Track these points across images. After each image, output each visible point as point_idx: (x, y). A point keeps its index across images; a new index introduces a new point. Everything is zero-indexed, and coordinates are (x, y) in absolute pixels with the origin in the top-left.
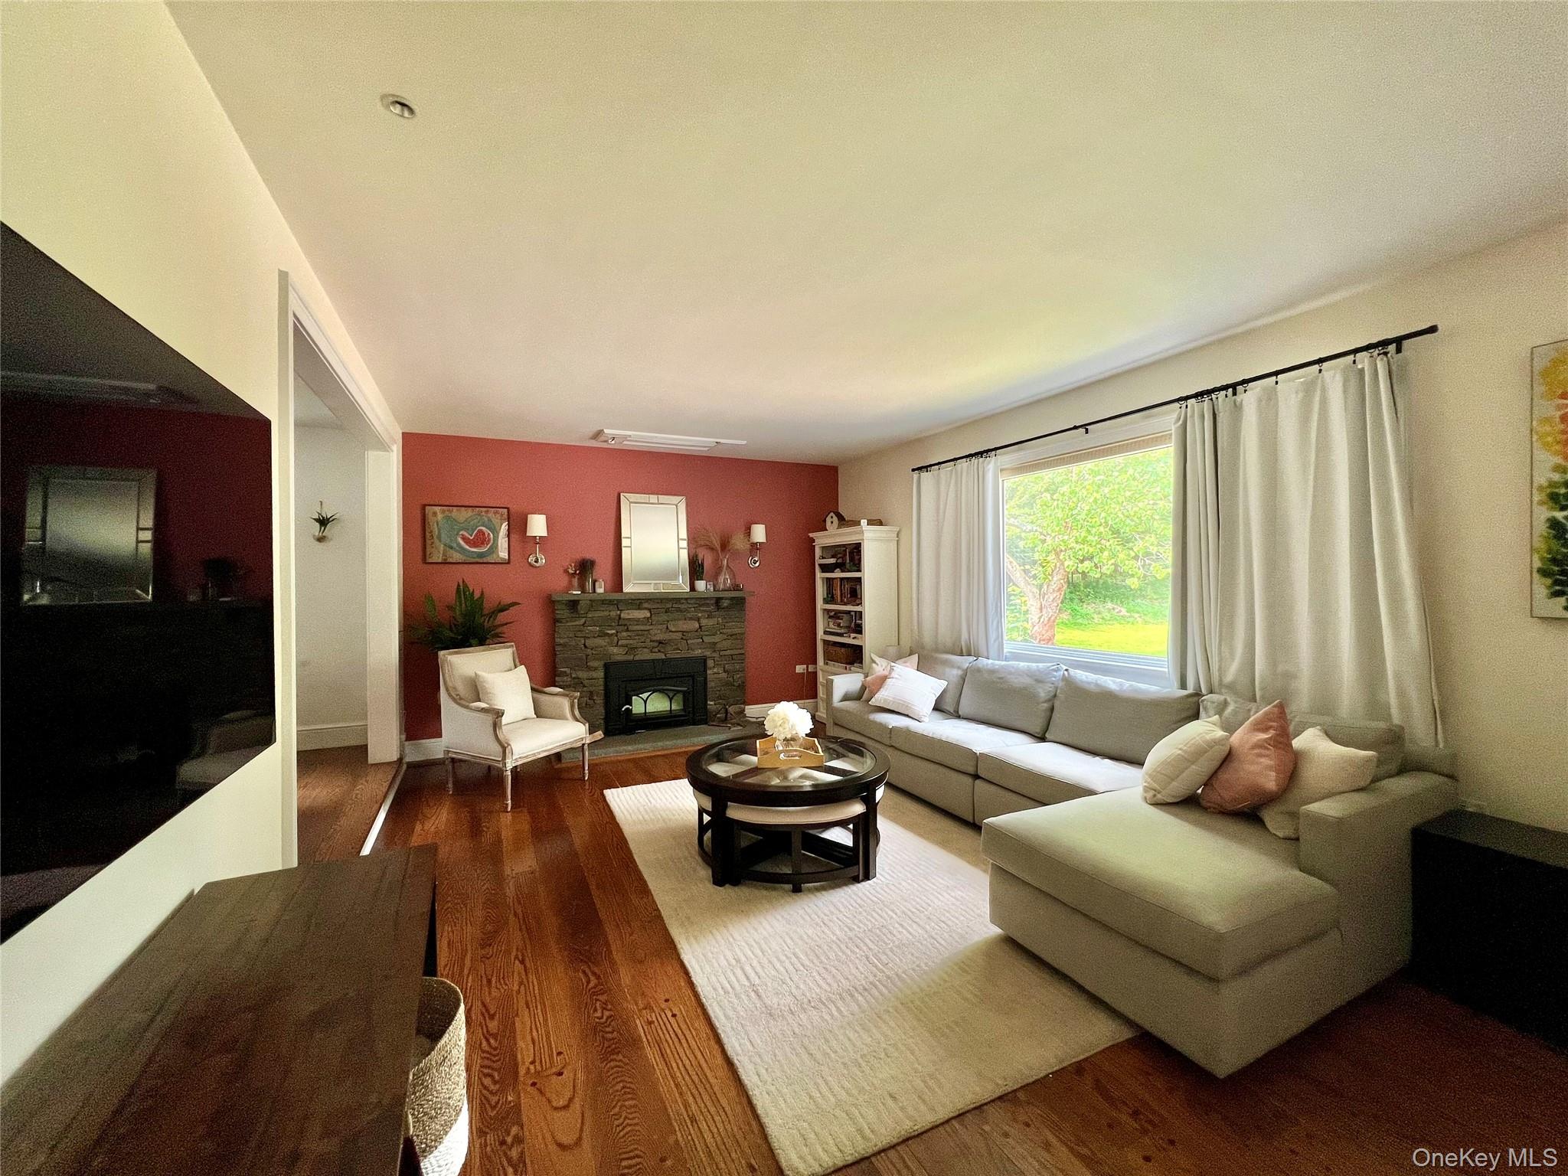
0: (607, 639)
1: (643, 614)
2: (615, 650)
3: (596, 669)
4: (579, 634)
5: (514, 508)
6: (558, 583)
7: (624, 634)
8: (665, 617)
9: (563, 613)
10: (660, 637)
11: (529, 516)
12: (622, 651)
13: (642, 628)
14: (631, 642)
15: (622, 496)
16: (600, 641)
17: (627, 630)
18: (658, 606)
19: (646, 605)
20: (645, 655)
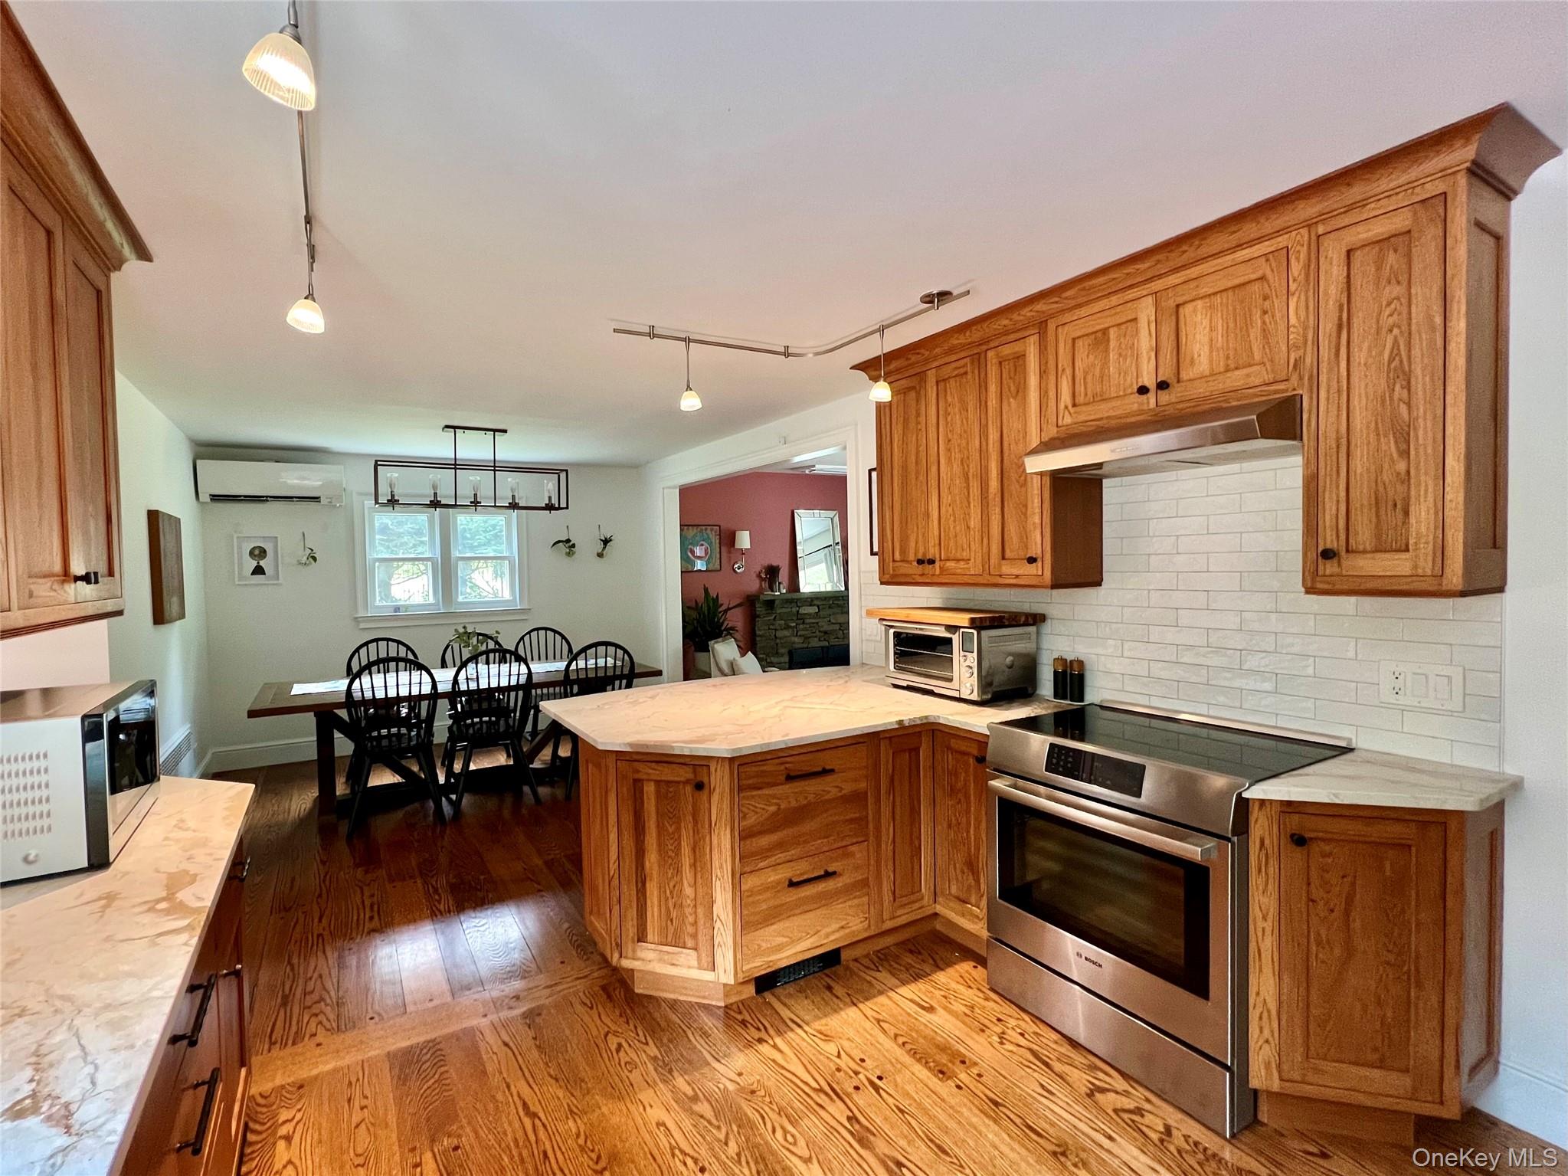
0: (791, 630)
1: (813, 610)
2: (796, 639)
3: (782, 655)
4: (771, 627)
5: (724, 525)
6: (753, 585)
7: (801, 626)
8: (830, 611)
9: (760, 609)
10: (826, 628)
11: (737, 533)
12: (801, 640)
13: (813, 621)
14: (806, 632)
15: (796, 514)
16: (786, 633)
17: (803, 623)
18: (824, 603)
19: (816, 602)
20: (815, 643)
